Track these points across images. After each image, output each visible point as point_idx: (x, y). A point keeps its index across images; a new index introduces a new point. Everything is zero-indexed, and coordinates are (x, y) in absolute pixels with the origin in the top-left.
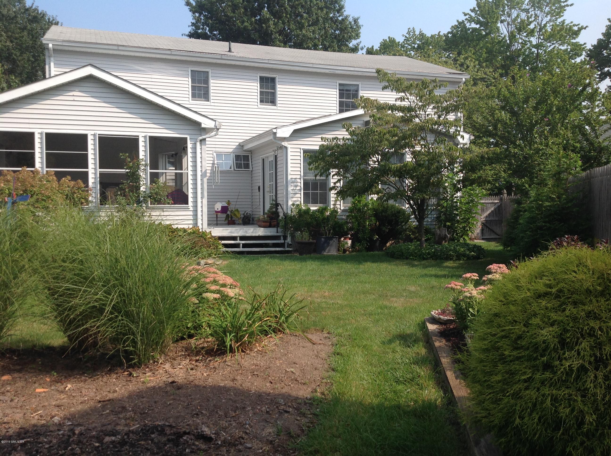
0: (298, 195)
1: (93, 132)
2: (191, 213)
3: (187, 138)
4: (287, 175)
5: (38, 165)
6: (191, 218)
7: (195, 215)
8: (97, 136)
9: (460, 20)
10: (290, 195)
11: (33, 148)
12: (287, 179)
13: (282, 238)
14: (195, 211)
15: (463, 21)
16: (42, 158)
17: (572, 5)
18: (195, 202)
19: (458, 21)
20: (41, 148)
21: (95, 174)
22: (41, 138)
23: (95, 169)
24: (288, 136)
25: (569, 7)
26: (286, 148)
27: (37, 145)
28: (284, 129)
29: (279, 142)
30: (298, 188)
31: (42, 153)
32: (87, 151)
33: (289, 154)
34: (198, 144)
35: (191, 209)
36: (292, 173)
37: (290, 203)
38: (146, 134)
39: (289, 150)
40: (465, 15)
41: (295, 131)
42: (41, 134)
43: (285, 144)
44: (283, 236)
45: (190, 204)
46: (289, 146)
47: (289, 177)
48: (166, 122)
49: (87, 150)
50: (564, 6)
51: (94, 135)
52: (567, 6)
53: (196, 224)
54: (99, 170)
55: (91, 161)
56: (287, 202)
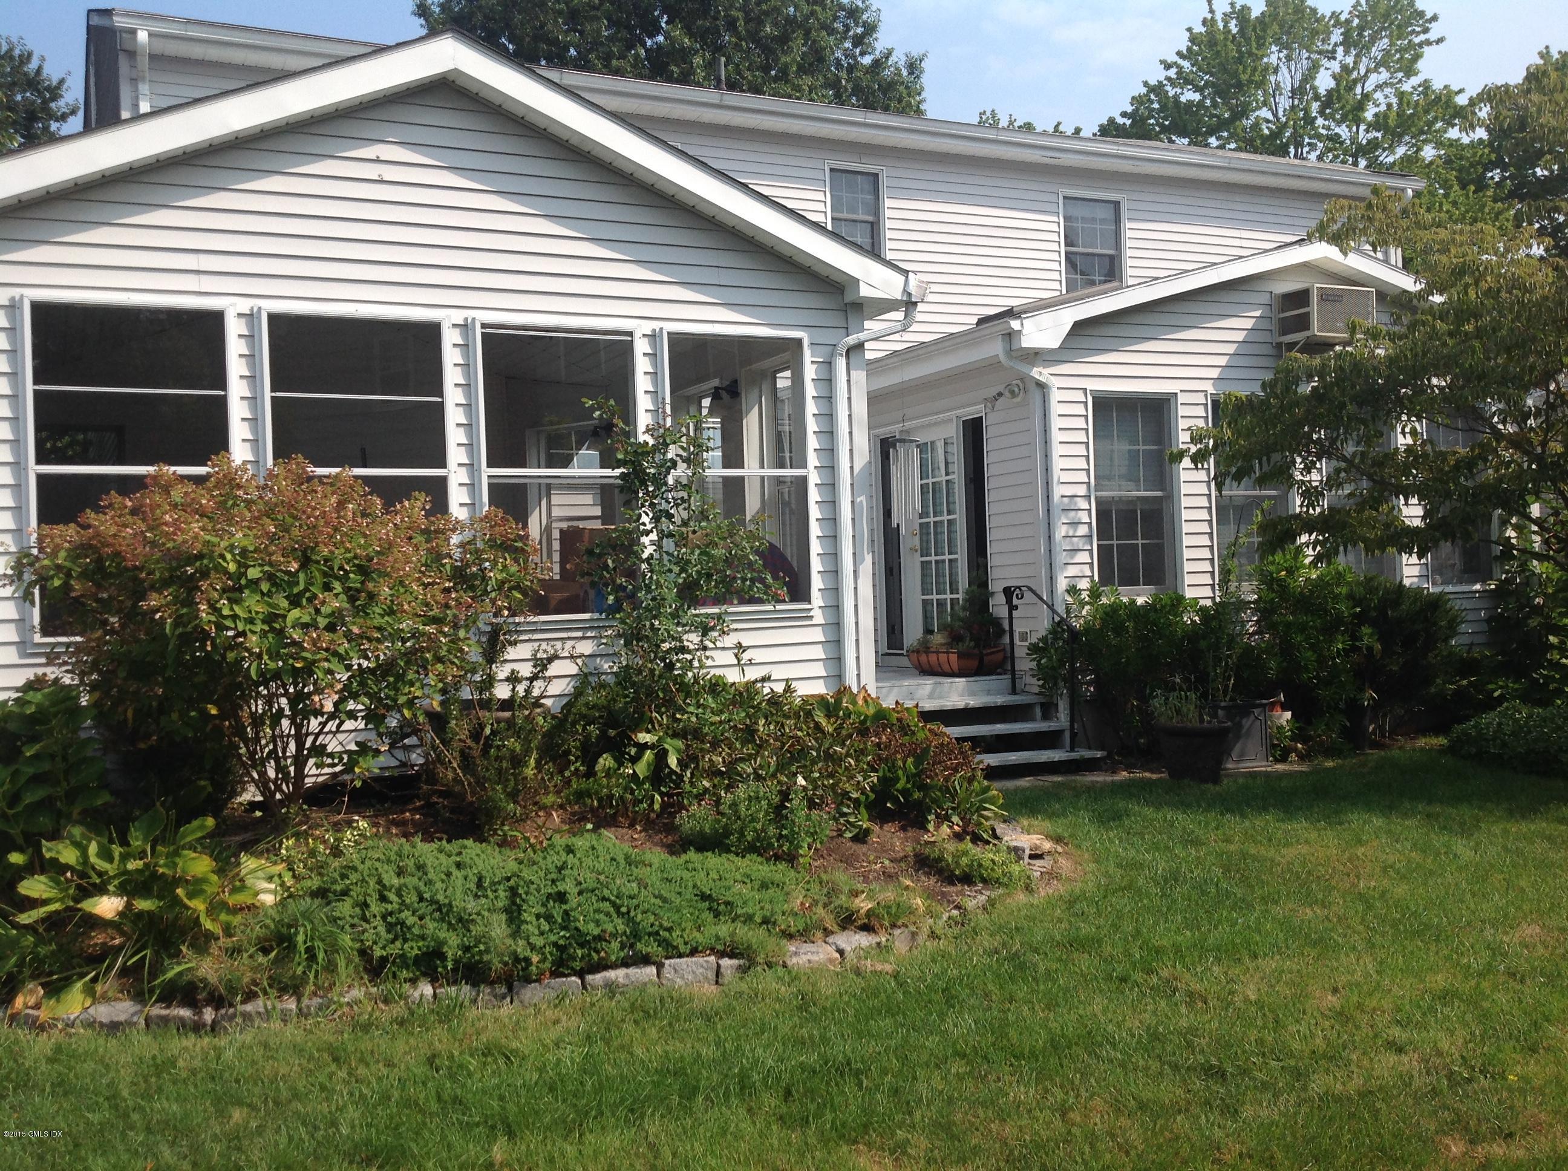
0: (1084, 557)
1: (458, 317)
2: (818, 635)
3: (799, 342)
4: (1048, 484)
5: (239, 452)
6: (818, 652)
7: (835, 643)
8: (479, 331)
9: (1153, 82)
10: (1061, 558)
11: (220, 380)
12: (1048, 497)
13: (1038, 712)
14: (835, 625)
15: (1160, 82)
16: (254, 422)
17: (1439, 41)
18: (834, 591)
19: (1146, 84)
20: (252, 379)
21: (472, 487)
22: (251, 338)
23: (472, 467)
24: (1055, 344)
25: (1434, 47)
26: (1042, 386)
27: (236, 367)
28: (1045, 318)
29: (1022, 368)
30: (1083, 530)
31: (253, 401)
32: (441, 394)
33: (1056, 409)
34: (841, 363)
35: (819, 617)
36: (1066, 477)
37: (1062, 584)
38: (656, 324)
39: (1055, 396)
40: (1168, 66)
41: (1080, 327)
42: (251, 317)
43: (1039, 373)
44: (1042, 705)
45: (817, 599)
46: (1055, 383)
47: (1058, 491)
48: (726, 278)
49: (439, 391)
50: (1421, 45)
51: (465, 327)
52: (1428, 43)
53: (837, 675)
54: (486, 472)
55: (454, 437)
56: (1052, 579)
